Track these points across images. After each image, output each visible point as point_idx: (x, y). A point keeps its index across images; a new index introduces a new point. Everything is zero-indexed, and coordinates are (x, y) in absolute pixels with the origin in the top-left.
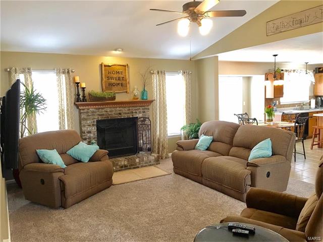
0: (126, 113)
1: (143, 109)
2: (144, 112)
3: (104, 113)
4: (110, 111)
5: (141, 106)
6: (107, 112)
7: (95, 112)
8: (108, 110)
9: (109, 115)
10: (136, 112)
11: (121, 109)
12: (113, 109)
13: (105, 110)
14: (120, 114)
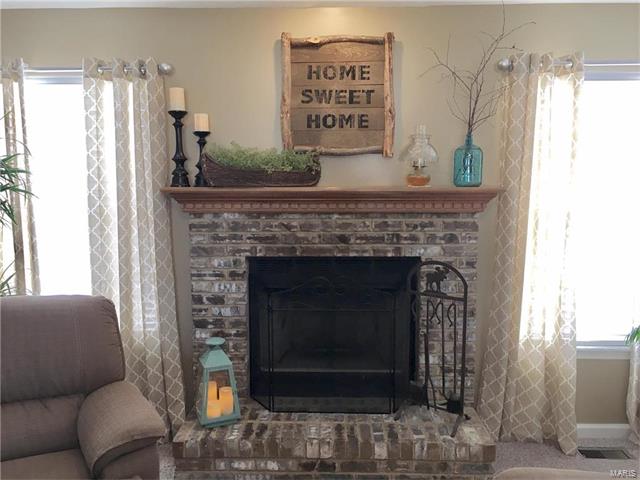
0: (367, 239)
1: (447, 226)
2: (452, 239)
3: (278, 232)
4: (303, 228)
5: (439, 215)
6: (288, 227)
7: (244, 227)
8: (296, 221)
9: (298, 240)
10: (414, 239)
11: (349, 219)
12: (316, 221)
13: (284, 219)
14: (344, 239)
